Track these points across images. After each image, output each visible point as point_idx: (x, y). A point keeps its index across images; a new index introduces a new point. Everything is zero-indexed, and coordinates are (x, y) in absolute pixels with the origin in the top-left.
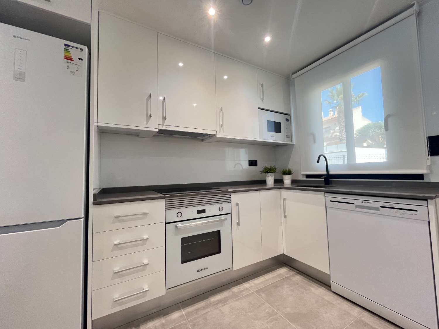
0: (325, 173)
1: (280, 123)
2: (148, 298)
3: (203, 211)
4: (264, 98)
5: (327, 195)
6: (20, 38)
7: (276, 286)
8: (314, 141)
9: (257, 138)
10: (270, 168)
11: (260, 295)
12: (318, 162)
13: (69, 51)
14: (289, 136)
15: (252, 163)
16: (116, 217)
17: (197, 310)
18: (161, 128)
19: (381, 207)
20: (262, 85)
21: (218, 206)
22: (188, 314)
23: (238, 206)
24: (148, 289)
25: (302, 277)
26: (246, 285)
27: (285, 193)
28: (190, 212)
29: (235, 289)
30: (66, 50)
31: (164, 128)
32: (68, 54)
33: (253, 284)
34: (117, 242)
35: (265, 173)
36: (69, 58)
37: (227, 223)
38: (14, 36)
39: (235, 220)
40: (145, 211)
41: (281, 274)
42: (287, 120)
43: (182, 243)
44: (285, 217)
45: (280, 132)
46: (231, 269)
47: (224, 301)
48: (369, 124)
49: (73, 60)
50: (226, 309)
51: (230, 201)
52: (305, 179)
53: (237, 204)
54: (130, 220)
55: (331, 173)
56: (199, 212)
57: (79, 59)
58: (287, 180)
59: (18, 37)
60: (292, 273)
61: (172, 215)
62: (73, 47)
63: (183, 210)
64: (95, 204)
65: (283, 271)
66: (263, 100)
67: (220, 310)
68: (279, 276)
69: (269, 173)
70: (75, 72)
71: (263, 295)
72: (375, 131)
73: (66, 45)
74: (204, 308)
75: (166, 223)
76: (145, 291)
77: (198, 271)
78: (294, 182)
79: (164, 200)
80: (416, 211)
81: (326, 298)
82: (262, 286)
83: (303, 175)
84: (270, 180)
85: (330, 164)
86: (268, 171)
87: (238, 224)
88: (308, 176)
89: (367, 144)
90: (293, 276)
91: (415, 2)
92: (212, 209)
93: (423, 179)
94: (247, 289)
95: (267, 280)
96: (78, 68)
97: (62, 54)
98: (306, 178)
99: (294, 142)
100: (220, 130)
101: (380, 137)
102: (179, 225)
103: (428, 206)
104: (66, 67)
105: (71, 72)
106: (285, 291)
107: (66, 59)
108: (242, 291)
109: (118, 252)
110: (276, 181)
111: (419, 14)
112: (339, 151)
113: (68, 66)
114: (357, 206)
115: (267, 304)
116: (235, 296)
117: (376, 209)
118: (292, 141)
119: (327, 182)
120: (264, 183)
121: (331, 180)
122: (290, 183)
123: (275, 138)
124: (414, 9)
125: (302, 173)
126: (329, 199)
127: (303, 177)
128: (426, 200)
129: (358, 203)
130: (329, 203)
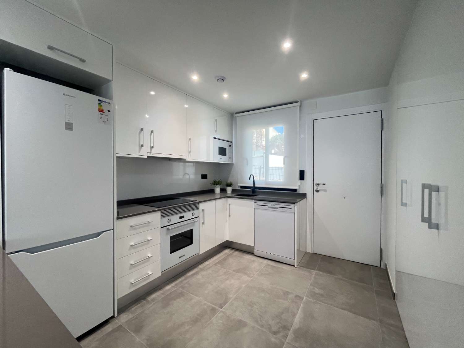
0: (252, 185)
1: (226, 149)
2: (151, 279)
3: (183, 217)
4: (217, 130)
5: (255, 201)
6: (69, 95)
7: (225, 259)
8: (247, 164)
9: (211, 160)
10: (219, 181)
11: (218, 266)
12: (250, 179)
13: (102, 105)
14: (231, 158)
15: (204, 177)
16: (131, 226)
17: (181, 282)
18: (149, 155)
19: (279, 207)
20: (216, 120)
21: (192, 212)
22: (176, 285)
23: (203, 212)
24: (152, 273)
25: (239, 252)
26: (207, 263)
27: (230, 201)
28: (175, 218)
29: (201, 266)
30: (100, 104)
31: (151, 155)
32: (101, 108)
33: (211, 262)
34: (132, 244)
35: (215, 185)
36: (101, 111)
37: (197, 224)
38: (64, 94)
39: (201, 221)
40: (149, 220)
41: (226, 253)
42: (230, 146)
43: (170, 240)
44: (230, 216)
45: (226, 155)
46: (198, 254)
47: (197, 273)
48: (277, 136)
49: (104, 112)
50: (199, 276)
51: (198, 209)
52: (240, 189)
53: (203, 210)
54: (139, 228)
56: (181, 218)
57: (108, 111)
58: (229, 190)
59: (66, 95)
60: (232, 251)
61: (165, 221)
62: (104, 102)
63: (171, 217)
64: (118, 218)
65: (227, 251)
66: (216, 131)
67: (196, 278)
68: (225, 254)
69: (217, 185)
70: (105, 122)
71: (219, 265)
72: (280, 142)
73: (100, 100)
74: (186, 279)
75: (161, 228)
76: (150, 275)
77: (180, 258)
78: (233, 191)
79: (160, 211)
80: (291, 208)
81: (252, 259)
82: (217, 261)
83: (239, 186)
84: (218, 190)
86: (216, 183)
87: (203, 223)
88: (242, 187)
89: (275, 151)
90: (233, 252)
91: (299, 101)
92: (188, 215)
93: (296, 191)
94: (208, 265)
95: (220, 257)
96: (107, 118)
97: (97, 107)
98: (241, 188)
99: (234, 163)
100: (189, 155)
101: (283, 146)
102: (169, 227)
103: (295, 206)
104: (100, 118)
105: (103, 121)
106: (231, 260)
107: (100, 111)
108: (206, 266)
109: (133, 251)
110: (221, 190)
111: (300, 107)
112: (256, 156)
113: (101, 117)
114: (269, 207)
115: (222, 269)
116: (202, 270)
117: (277, 208)
118: (232, 161)
119: (254, 192)
120: (212, 191)
121: (256, 190)
122: (231, 192)
123: (222, 160)
124: (299, 104)
125: (239, 185)
126: (256, 204)
127: (238, 188)
128: (294, 203)
129: (270, 205)
130: (256, 206)
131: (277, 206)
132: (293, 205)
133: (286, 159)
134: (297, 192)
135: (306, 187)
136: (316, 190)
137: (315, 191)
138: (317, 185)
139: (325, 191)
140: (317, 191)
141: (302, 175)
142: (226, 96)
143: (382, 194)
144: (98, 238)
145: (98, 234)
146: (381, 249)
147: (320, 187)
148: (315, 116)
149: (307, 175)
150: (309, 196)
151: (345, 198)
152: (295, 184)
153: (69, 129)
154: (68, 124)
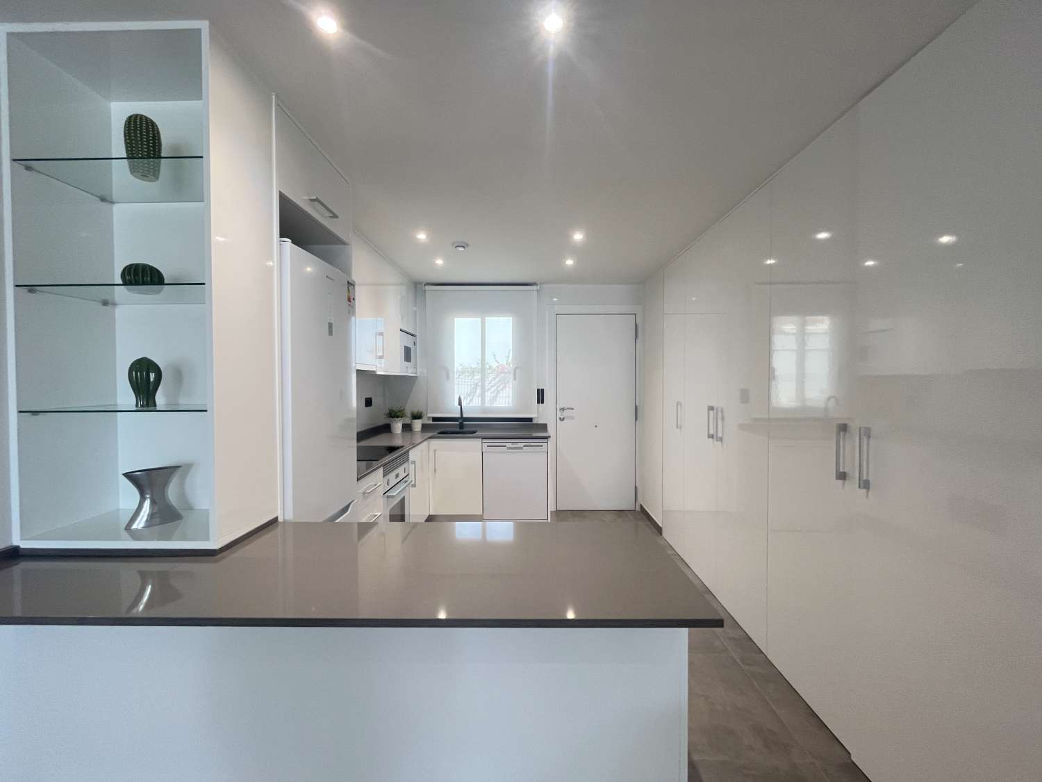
0: (459, 416)
1: (410, 349)
3: (398, 475)
5: (484, 441)
9: (399, 372)
14: (418, 366)
15: (368, 402)
16: (363, 493)
19: (524, 446)
21: (404, 466)
23: (413, 465)
32: (349, 294)
35: (391, 417)
42: (415, 344)
44: (435, 471)
45: (411, 361)
51: (408, 460)
52: (431, 422)
55: (464, 416)
56: (396, 476)
57: (353, 297)
63: (389, 477)
66: (402, 317)
69: (395, 417)
73: (348, 283)
75: (383, 495)
78: (424, 427)
79: (383, 467)
80: (542, 446)
83: (429, 418)
84: (398, 426)
85: (465, 405)
86: (393, 414)
88: (435, 419)
91: (539, 283)
92: (401, 472)
93: (531, 421)
98: (433, 421)
99: (419, 375)
103: (548, 442)
104: (348, 312)
110: (405, 427)
111: (540, 292)
113: (349, 310)
114: (510, 448)
117: (522, 448)
118: (416, 372)
119: (461, 426)
121: (465, 423)
122: (420, 430)
123: (406, 369)
124: (536, 287)
125: (429, 415)
126: (485, 445)
127: (428, 420)
128: (547, 438)
129: (509, 445)
130: (485, 449)
131: (521, 445)
132: (546, 440)
133: (518, 371)
134: (535, 422)
135: (546, 414)
136: (560, 419)
137: (558, 419)
138: (563, 409)
139: (572, 418)
140: (562, 420)
141: (541, 396)
142: (439, 262)
143: (636, 419)
144: (348, 512)
145: (347, 507)
146: (636, 488)
147: (566, 413)
148: (559, 309)
149: (548, 396)
150: (551, 428)
151: (596, 426)
152: (534, 410)
153: (330, 333)
154: (330, 326)
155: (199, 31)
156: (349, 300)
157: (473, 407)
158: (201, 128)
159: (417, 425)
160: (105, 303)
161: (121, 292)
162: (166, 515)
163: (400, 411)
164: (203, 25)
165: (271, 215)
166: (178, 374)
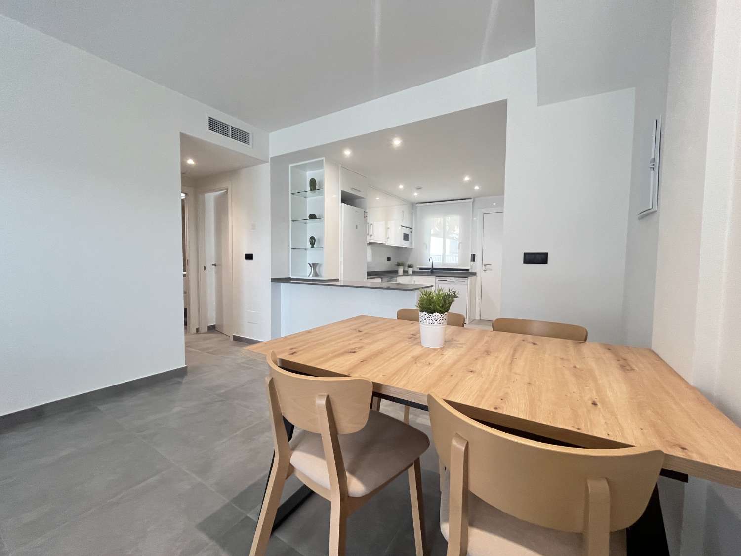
0: (431, 267)
1: (408, 235)
9: (397, 245)
14: (411, 243)
15: (389, 259)
19: (456, 281)
31: (370, 241)
38: (355, 211)
42: (411, 232)
45: (408, 240)
52: (418, 270)
55: (434, 267)
66: (403, 220)
73: (364, 212)
78: (414, 271)
80: (465, 281)
84: (401, 271)
86: (399, 265)
88: (420, 269)
91: (473, 197)
93: (468, 271)
99: (413, 247)
100: (387, 241)
103: (467, 280)
104: (365, 221)
110: (404, 272)
111: (473, 202)
114: (448, 282)
117: (454, 282)
118: (412, 246)
119: (431, 271)
120: (396, 272)
121: (434, 271)
122: (411, 273)
123: (405, 244)
124: (471, 200)
125: (417, 267)
126: (437, 279)
128: (467, 277)
129: (448, 280)
130: (437, 281)
131: (454, 280)
133: (461, 244)
134: (470, 271)
135: (476, 267)
137: (483, 270)
138: (485, 265)
139: (491, 270)
140: (485, 270)
141: (473, 258)
142: (416, 194)
147: (487, 267)
148: (485, 210)
149: (477, 258)
150: (479, 275)
152: (468, 265)
153: (357, 228)
154: (357, 226)
155: (323, 160)
156: (365, 217)
157: (438, 264)
158: (323, 176)
159: (410, 271)
160: (305, 223)
161: (309, 221)
162: (316, 275)
163: (402, 263)
164: (323, 158)
165: (339, 194)
166: (319, 240)
